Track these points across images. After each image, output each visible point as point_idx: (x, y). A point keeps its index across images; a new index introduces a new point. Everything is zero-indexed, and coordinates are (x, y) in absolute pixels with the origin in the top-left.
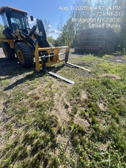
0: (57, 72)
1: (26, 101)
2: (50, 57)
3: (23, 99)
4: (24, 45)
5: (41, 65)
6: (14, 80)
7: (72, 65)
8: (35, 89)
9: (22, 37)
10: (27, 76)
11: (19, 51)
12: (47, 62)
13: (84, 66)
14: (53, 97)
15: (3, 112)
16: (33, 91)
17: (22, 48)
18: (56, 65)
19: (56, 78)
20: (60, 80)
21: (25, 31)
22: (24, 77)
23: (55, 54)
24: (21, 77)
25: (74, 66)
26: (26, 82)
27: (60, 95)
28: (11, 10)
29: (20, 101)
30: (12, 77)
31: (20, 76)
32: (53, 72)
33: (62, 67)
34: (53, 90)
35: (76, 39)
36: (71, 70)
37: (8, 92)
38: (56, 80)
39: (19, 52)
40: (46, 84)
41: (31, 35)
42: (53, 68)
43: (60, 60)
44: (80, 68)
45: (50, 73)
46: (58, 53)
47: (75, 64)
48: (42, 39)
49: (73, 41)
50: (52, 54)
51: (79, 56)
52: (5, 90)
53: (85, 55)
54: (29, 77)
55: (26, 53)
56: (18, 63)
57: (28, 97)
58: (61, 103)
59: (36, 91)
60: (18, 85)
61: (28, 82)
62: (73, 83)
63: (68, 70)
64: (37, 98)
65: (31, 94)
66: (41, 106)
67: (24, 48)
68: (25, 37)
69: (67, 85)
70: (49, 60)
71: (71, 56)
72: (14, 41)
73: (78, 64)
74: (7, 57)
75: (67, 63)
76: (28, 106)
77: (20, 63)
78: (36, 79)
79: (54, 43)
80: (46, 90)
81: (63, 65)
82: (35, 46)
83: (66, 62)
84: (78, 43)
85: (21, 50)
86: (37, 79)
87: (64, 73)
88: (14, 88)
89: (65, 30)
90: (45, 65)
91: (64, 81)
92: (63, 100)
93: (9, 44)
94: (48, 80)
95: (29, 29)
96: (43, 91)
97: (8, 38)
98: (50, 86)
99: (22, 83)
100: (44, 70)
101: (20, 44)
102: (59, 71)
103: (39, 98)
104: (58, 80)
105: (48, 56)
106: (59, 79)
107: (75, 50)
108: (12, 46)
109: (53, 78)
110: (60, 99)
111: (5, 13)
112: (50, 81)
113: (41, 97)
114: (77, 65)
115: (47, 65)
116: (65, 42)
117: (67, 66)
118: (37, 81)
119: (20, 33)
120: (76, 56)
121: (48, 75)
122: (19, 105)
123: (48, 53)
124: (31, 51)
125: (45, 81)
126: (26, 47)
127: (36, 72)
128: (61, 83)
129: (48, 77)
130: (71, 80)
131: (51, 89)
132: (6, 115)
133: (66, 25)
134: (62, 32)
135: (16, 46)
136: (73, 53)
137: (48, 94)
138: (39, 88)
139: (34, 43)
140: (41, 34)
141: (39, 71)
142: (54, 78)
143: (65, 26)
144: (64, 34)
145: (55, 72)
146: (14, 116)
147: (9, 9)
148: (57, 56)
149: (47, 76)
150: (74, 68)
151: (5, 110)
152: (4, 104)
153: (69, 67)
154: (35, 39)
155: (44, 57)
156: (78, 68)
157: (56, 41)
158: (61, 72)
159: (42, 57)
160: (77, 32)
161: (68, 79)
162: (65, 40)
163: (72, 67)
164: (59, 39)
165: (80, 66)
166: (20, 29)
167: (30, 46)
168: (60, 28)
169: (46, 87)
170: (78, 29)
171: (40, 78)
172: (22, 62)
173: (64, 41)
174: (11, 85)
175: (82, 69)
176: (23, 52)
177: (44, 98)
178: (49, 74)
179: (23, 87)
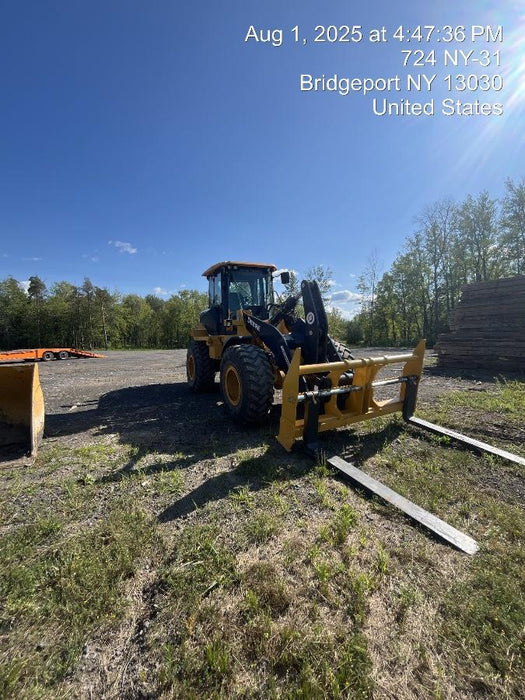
0: (368, 463)
1: (230, 604)
2: (339, 395)
3: (217, 586)
4: (251, 352)
5: (300, 423)
6: (195, 477)
7: (441, 435)
8: (272, 543)
9: (249, 328)
10: (244, 464)
11: (231, 368)
12: (322, 411)
13: (511, 447)
14: (357, 617)
15: (133, 641)
16: (260, 552)
17: (245, 360)
18: (361, 428)
19: (368, 495)
20: (387, 511)
21: (260, 311)
22: (233, 467)
23: (358, 384)
24: (221, 466)
25: (454, 439)
26: (236, 492)
27: (400, 618)
28: (235, 268)
29: (207, 595)
30: (195, 461)
31: (219, 460)
32: (348, 460)
33: (391, 440)
34: (360, 574)
35: (438, 314)
36: (441, 459)
37: (170, 533)
38: (364, 507)
39: (231, 371)
40: (319, 523)
41: (275, 321)
42: (347, 437)
43: (381, 404)
44: (490, 453)
45: (336, 462)
46: (372, 378)
47: (452, 427)
48: (311, 333)
49: (426, 321)
50: (348, 382)
51: (467, 385)
52: (163, 518)
53: (503, 382)
54: (253, 474)
55: (252, 378)
56: (220, 403)
57: (237, 583)
58: (415, 691)
59: (272, 554)
60: (211, 505)
61: (246, 494)
63: (424, 455)
64: (277, 605)
65: (253, 569)
66: (297, 666)
67: (250, 361)
68: (258, 327)
69: (431, 549)
70: (333, 405)
71: (427, 386)
72: (226, 338)
73: (475, 431)
74: (191, 384)
75: (412, 419)
76: (236, 645)
77: (226, 406)
78: (276, 486)
79: (344, 332)
80: (321, 561)
81: (394, 430)
82: (285, 354)
83: (406, 417)
84: (447, 330)
85: (241, 366)
86: (283, 486)
87: (402, 474)
88: (194, 513)
89: (388, 289)
90: (317, 424)
91: (414, 523)
92: (424, 667)
93: (208, 347)
94: (329, 500)
95: (272, 304)
96: (308, 562)
97: (209, 331)
98: (340, 541)
99: (224, 495)
100: (310, 446)
101: (240, 351)
102: (378, 458)
103: (287, 606)
104: (379, 512)
105: (332, 391)
106: (383, 502)
107: (441, 357)
108: (213, 354)
109: (350, 492)
110: (405, 650)
111: (219, 275)
112: (337, 506)
113: (297, 601)
114: (465, 431)
115: (325, 423)
116: (387, 327)
117: (415, 435)
118: (282, 499)
119: (245, 317)
120: (453, 388)
121: (327, 472)
122: (200, 619)
123: (330, 380)
124: (269, 371)
125: (316, 502)
126: (255, 359)
127: (276, 451)
128: (396, 533)
129: (326, 481)
130: (450, 522)
131: (346, 560)
132: (141, 669)
133: (390, 274)
134: (375, 296)
135: (226, 354)
136: (433, 372)
137: (331, 587)
138: (288, 536)
139: (283, 344)
140: (310, 318)
141: (289, 450)
142: (356, 492)
143: (386, 277)
144: (383, 301)
145: (358, 460)
146: (168, 687)
147: (233, 265)
148: (368, 391)
149: (321, 475)
150: (450, 446)
151: (143, 635)
152: (144, 592)
153: (429, 441)
154: (286, 330)
155: (316, 396)
156: (478, 452)
158: (388, 465)
159: (310, 393)
160: (438, 291)
161: (432, 511)
162: (390, 321)
163: (443, 444)
164: (362, 316)
165: (483, 440)
166: (249, 308)
167: (267, 354)
168: (368, 285)
169: (321, 541)
170: (441, 281)
171: (292, 482)
172: (234, 403)
173: (385, 321)
174: (184, 495)
175: (508, 463)
176: (243, 373)
177: (312, 615)
178: (330, 466)
179: (227, 518)
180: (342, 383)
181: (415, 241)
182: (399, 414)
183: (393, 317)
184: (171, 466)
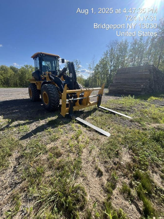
0: (87, 119)
1: (44, 157)
2: (80, 100)
3: (40, 153)
4: (51, 86)
5: (68, 108)
6: (33, 126)
7: (107, 110)
8: (58, 141)
9: (50, 78)
10: (50, 122)
11: (45, 92)
12: (75, 105)
13: (122, 112)
14: (80, 154)
15: (12, 172)
16: (54, 144)
17: (49, 89)
18: (86, 109)
19: (86, 126)
20: (90, 129)
21: (54, 73)
22: (46, 123)
23: (85, 96)
24: (42, 122)
25: (109, 111)
26: (47, 129)
27: (90, 152)
28: (44, 55)
29: (37, 156)
30: (33, 122)
31: (41, 121)
32: (81, 118)
33: (93, 112)
34: (81, 144)
35: (111, 78)
36: (106, 116)
37: (24, 143)
38: (85, 129)
39: (45, 93)
40: (72, 134)
41: (60, 76)
42: (82, 112)
43: (91, 103)
44: (117, 114)
45: (78, 119)
46: (89, 95)
47: (109, 108)
48: (71, 80)
49: (107, 80)
50: (82, 96)
51: (115, 98)
52: (21, 139)
53: (123, 97)
54: (53, 124)
55: (52, 95)
56: (42, 105)
57: (47, 152)
58: (92, 166)
59: (58, 143)
60: (38, 134)
61: (50, 129)
62: (108, 134)
63: (102, 115)
64: (58, 155)
65: (52, 148)
66: (63, 167)
67: (51, 90)
68: (53, 78)
69: (100, 137)
70: (78, 103)
71: (104, 98)
72: (42, 82)
73: (115, 109)
74: (31, 99)
75: (100, 106)
76: (46, 166)
77: (44, 105)
78: (59, 127)
79: (84, 83)
80: (72, 143)
81: (95, 110)
82: (63, 87)
83: (98, 106)
84: (112, 83)
85: (48, 92)
86: (62, 126)
87: (95, 120)
88: (33, 136)
89: (97, 69)
90: (73, 109)
91: (96, 131)
92: (94, 161)
93: (36, 86)
94: (75, 128)
95: (59, 70)
96: (68, 144)
97: (36, 80)
98: (77, 138)
99: (43, 130)
100: (70, 115)
101: (47, 86)
102: (90, 117)
103: (61, 155)
104: (88, 130)
105: (77, 99)
106: (89, 127)
107: (110, 90)
108: (38, 88)
109: (81, 126)
110: (91, 159)
111: (38, 58)
112: (77, 130)
113: (64, 153)
114: (113, 109)
115: (75, 108)
116: (97, 82)
117: (100, 111)
118: (61, 130)
119: (49, 74)
120: (112, 98)
121: (75, 122)
122: (35, 162)
123: (77, 96)
124: (57, 93)
125: (71, 129)
126: (53, 89)
127: (60, 117)
128: (92, 134)
129: (75, 124)
130: (105, 130)
131: (78, 142)
132: (15, 177)
133: (98, 64)
134: (94, 72)
135: (43, 87)
136: (107, 94)
137: (74, 149)
138: (62, 138)
139: (62, 84)
140: (71, 76)
141: (64, 117)
142: (83, 126)
143: (97, 65)
144: (96, 73)
145: (84, 118)
146: (25, 179)
147: (43, 54)
148: (88, 99)
149: (73, 123)
150: (109, 113)
151: (16, 169)
152: (16, 159)
153: (103, 112)
154: (63, 80)
155: (72, 100)
156: (114, 114)
157: (86, 80)
158: (92, 119)
159: (70, 99)
160: (111, 71)
161: (101, 128)
162: (98, 80)
163: (107, 113)
164: (90, 78)
165: (116, 111)
166: (50, 71)
167: (57, 88)
168: (92, 68)
169: (71, 139)
170: (112, 68)
171: (65, 125)
172: (47, 104)
173: (96, 80)
174: (29, 132)
175: (121, 116)
176: (49, 94)
177: (68, 156)
178: (76, 120)
179: (44, 136)
180: (80, 96)
181: (106, 53)
182: (97, 105)
183: (98, 78)
184: (24, 124)
